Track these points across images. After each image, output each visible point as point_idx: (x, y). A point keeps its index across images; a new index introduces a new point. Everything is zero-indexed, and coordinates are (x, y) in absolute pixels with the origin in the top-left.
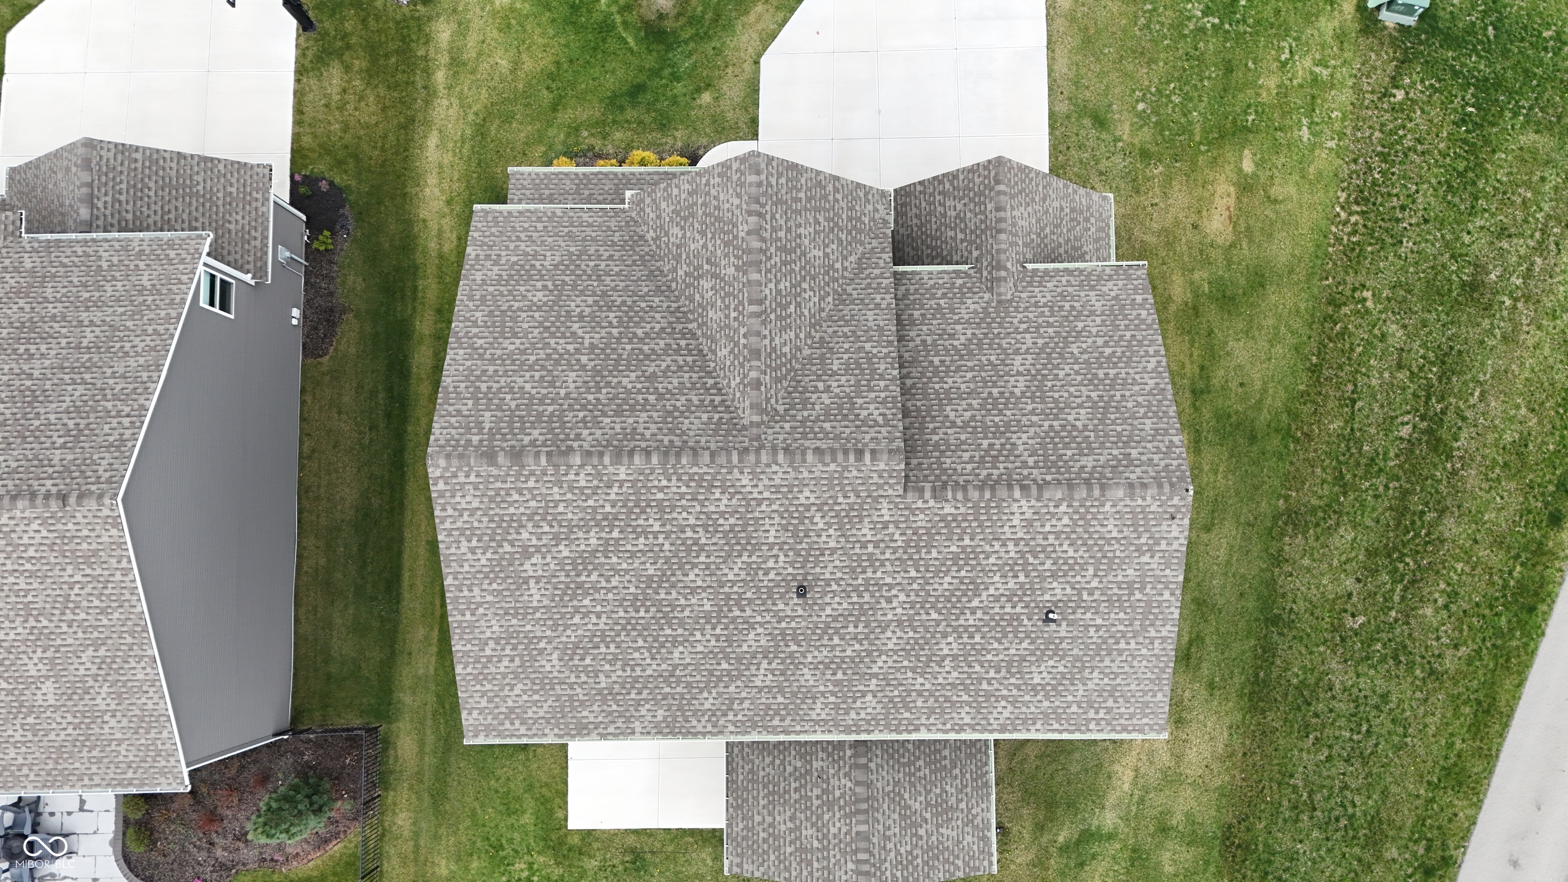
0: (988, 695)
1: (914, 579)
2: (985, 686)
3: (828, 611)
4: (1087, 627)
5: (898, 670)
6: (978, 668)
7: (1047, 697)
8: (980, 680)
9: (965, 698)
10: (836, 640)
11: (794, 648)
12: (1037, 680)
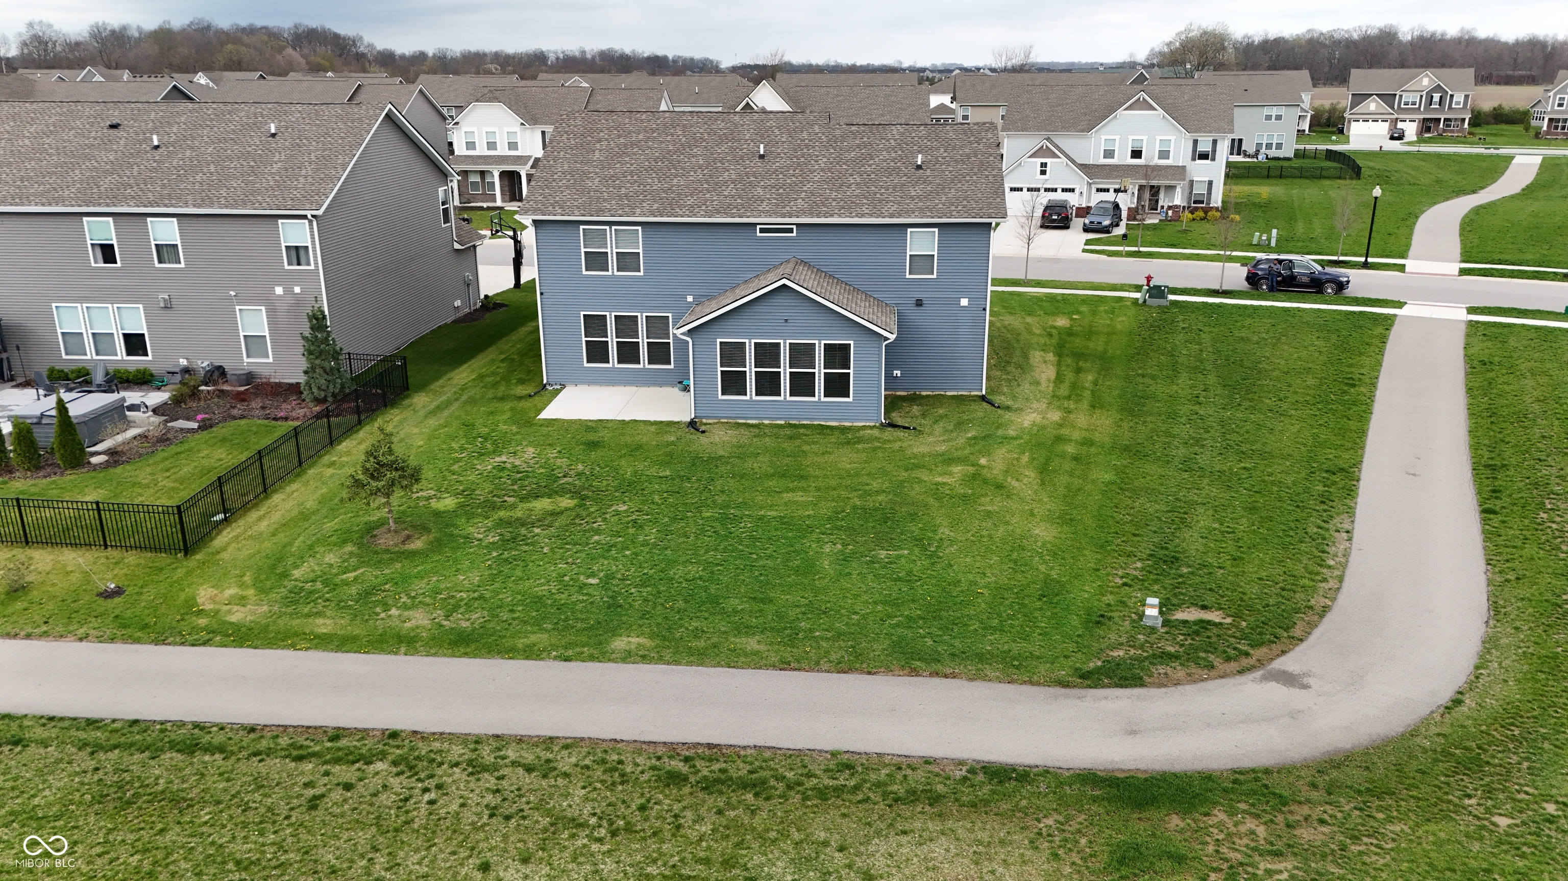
0: (880, 201)
1: (832, 153)
2: (878, 196)
3: (777, 164)
4: (944, 171)
5: (821, 189)
6: (873, 188)
7: (920, 200)
8: (875, 194)
9: (865, 201)
10: (781, 176)
11: (752, 179)
12: (913, 193)
